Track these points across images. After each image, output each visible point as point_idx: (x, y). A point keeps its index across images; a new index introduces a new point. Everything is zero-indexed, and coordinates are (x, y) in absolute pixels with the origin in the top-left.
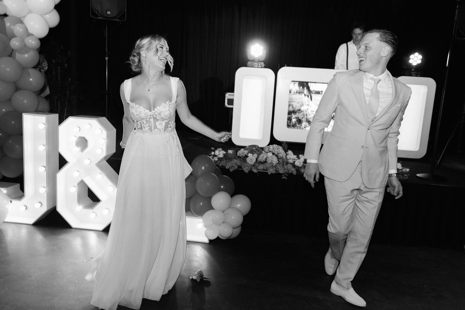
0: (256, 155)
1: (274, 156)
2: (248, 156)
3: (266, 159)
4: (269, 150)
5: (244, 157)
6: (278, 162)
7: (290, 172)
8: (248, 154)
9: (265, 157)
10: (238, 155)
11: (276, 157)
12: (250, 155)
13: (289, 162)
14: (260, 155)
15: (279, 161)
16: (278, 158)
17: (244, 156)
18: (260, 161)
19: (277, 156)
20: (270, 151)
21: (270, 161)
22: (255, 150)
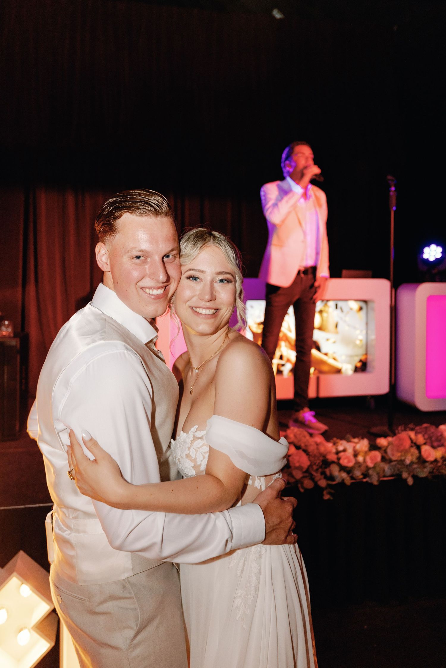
6: (309, 463)
7: (338, 480)
11: (305, 455)
13: (329, 460)
15: (311, 461)
16: (309, 456)
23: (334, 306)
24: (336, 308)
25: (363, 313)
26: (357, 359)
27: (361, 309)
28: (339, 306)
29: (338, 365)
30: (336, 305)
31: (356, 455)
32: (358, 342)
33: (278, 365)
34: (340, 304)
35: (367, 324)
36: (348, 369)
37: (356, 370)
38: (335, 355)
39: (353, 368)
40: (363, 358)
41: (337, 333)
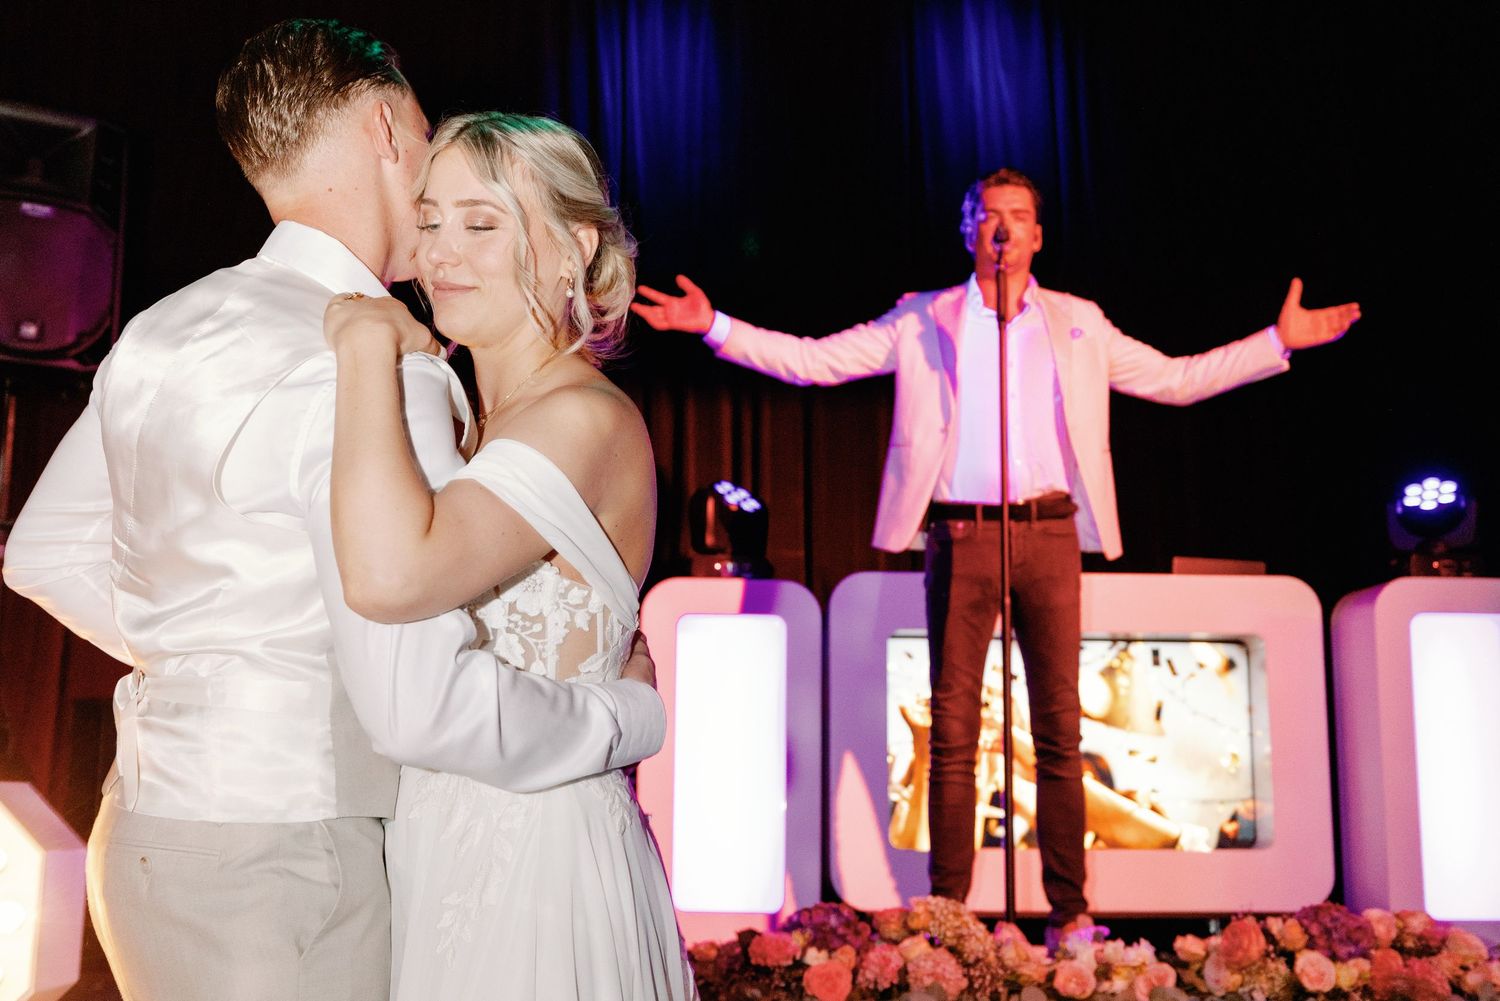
0: (846, 956)
1: (942, 954)
2: (806, 967)
3: (903, 972)
4: (905, 925)
5: (788, 968)
6: (965, 983)
8: (804, 951)
9: (896, 962)
10: (753, 962)
11: (953, 961)
12: (814, 957)
13: (1021, 979)
14: (867, 951)
15: (971, 980)
16: (966, 965)
17: (790, 962)
18: (872, 986)
19: (952, 950)
20: (913, 933)
21: (928, 981)
22: (841, 931)
23: (1149, 657)
24: (1156, 663)
25: (1238, 677)
26: (1226, 812)
27: (1231, 665)
28: (1163, 658)
29: (1167, 826)
30: (1156, 653)
31: (1104, 971)
32: (1226, 762)
33: (987, 821)
34: (1166, 650)
35: (1250, 709)
36: (1199, 839)
37: (1225, 842)
38: (1155, 799)
39: (1214, 838)
40: (1242, 809)
41: (1161, 733)
